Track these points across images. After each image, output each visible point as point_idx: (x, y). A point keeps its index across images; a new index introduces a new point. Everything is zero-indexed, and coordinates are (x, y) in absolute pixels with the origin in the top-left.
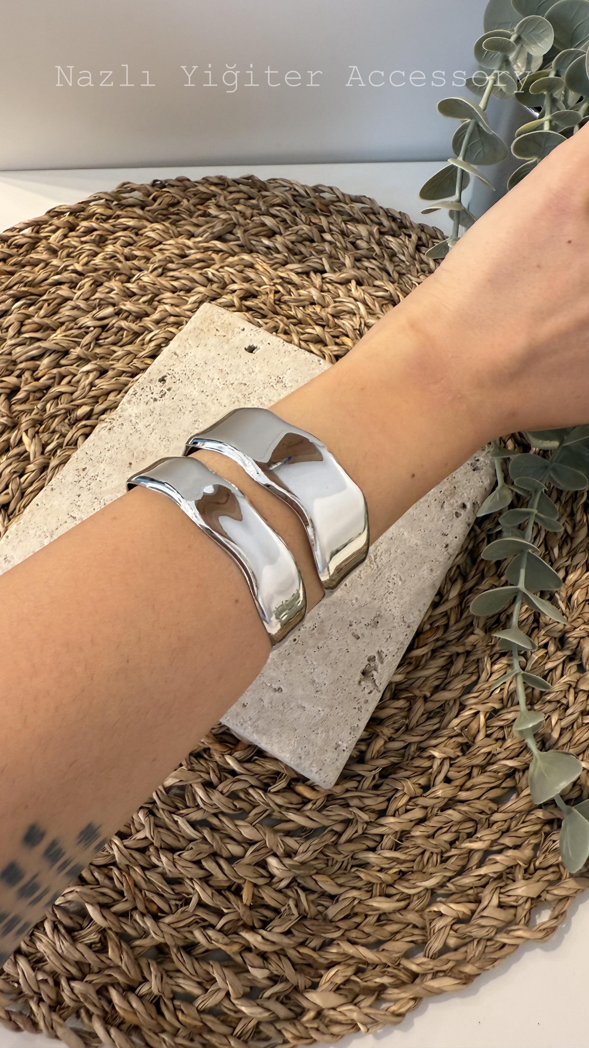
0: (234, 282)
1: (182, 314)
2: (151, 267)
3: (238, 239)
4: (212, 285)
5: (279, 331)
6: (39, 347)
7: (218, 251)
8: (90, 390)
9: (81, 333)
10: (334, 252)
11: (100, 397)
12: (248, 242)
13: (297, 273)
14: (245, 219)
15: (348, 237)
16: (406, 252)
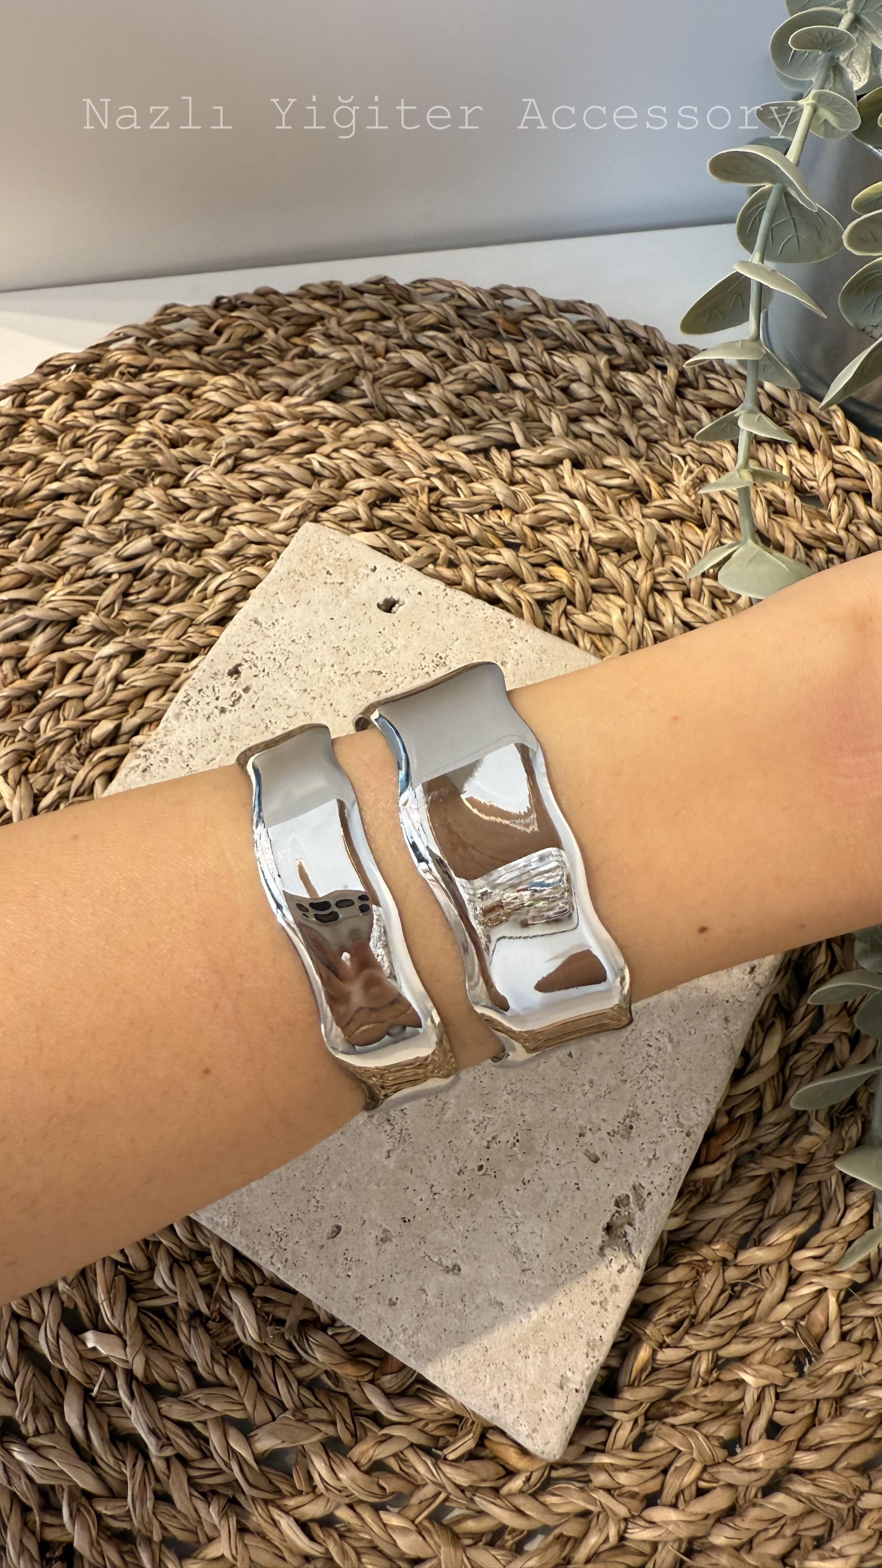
0: (358, 476)
1: (269, 539)
2: (215, 456)
3: (364, 396)
4: (319, 482)
5: (440, 561)
6: (25, 618)
7: (328, 420)
8: (114, 690)
9: (98, 587)
10: (531, 408)
11: (131, 701)
12: (380, 398)
13: (468, 453)
14: (375, 357)
15: (556, 377)
16: (658, 400)
